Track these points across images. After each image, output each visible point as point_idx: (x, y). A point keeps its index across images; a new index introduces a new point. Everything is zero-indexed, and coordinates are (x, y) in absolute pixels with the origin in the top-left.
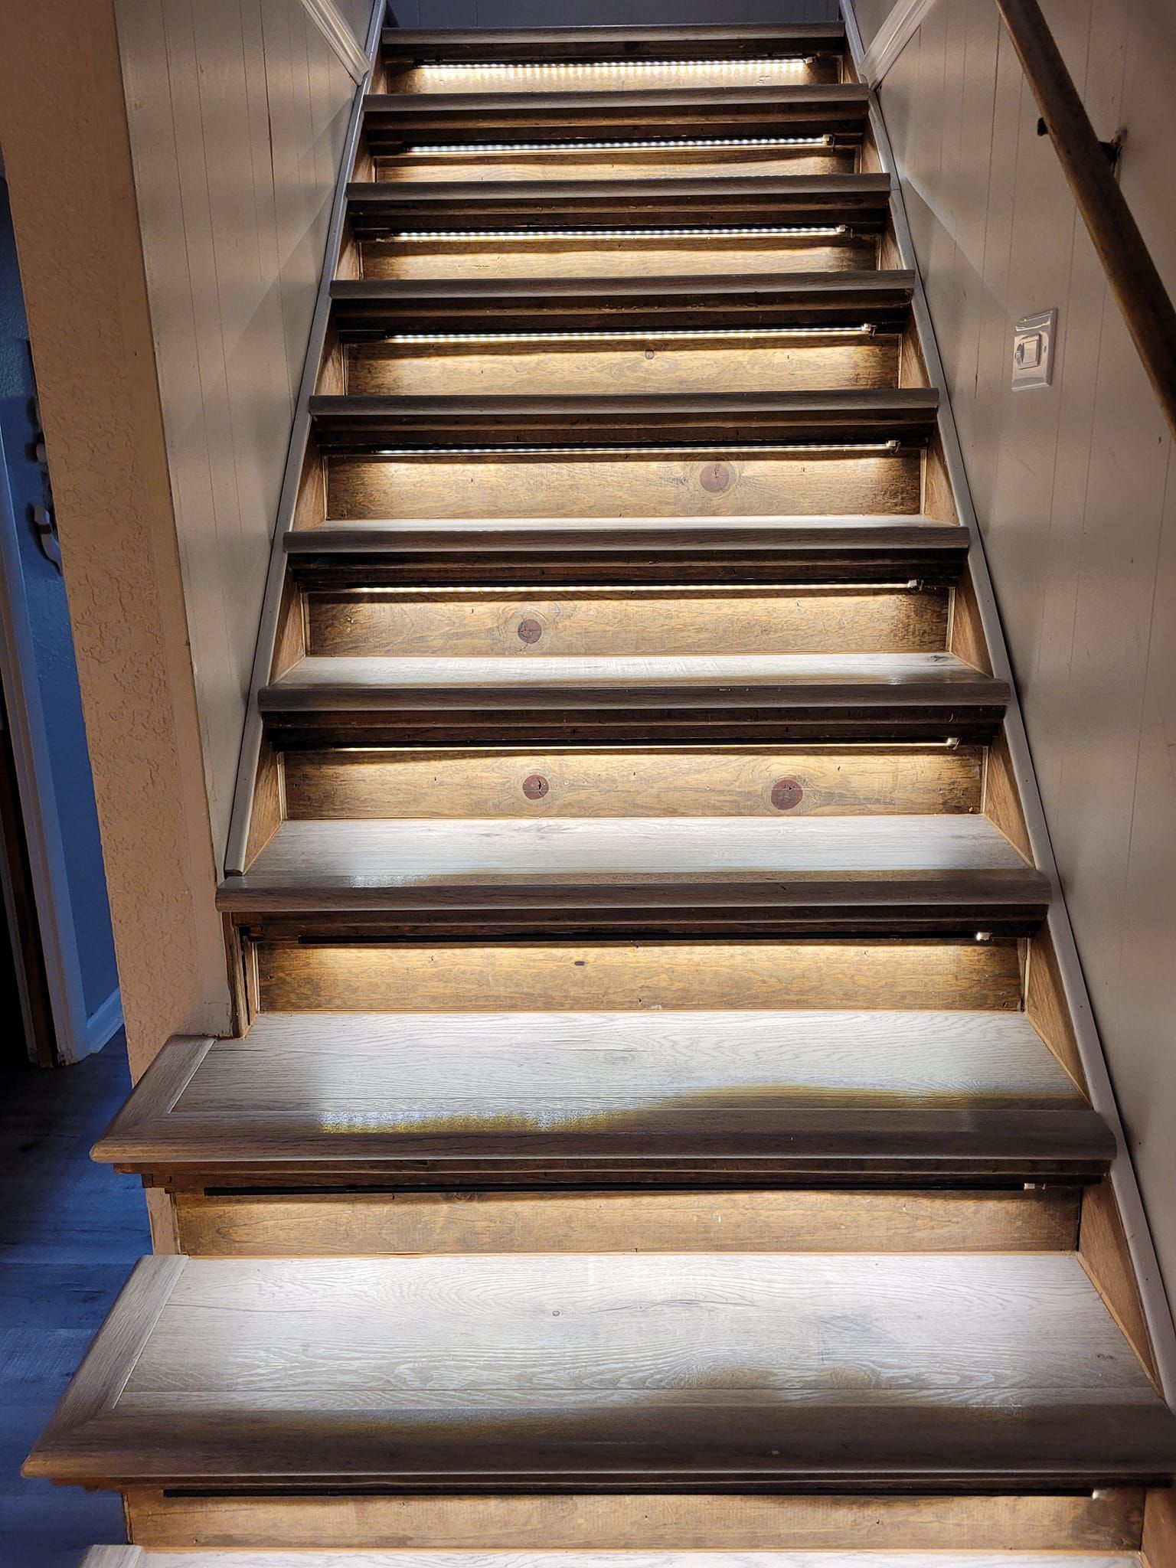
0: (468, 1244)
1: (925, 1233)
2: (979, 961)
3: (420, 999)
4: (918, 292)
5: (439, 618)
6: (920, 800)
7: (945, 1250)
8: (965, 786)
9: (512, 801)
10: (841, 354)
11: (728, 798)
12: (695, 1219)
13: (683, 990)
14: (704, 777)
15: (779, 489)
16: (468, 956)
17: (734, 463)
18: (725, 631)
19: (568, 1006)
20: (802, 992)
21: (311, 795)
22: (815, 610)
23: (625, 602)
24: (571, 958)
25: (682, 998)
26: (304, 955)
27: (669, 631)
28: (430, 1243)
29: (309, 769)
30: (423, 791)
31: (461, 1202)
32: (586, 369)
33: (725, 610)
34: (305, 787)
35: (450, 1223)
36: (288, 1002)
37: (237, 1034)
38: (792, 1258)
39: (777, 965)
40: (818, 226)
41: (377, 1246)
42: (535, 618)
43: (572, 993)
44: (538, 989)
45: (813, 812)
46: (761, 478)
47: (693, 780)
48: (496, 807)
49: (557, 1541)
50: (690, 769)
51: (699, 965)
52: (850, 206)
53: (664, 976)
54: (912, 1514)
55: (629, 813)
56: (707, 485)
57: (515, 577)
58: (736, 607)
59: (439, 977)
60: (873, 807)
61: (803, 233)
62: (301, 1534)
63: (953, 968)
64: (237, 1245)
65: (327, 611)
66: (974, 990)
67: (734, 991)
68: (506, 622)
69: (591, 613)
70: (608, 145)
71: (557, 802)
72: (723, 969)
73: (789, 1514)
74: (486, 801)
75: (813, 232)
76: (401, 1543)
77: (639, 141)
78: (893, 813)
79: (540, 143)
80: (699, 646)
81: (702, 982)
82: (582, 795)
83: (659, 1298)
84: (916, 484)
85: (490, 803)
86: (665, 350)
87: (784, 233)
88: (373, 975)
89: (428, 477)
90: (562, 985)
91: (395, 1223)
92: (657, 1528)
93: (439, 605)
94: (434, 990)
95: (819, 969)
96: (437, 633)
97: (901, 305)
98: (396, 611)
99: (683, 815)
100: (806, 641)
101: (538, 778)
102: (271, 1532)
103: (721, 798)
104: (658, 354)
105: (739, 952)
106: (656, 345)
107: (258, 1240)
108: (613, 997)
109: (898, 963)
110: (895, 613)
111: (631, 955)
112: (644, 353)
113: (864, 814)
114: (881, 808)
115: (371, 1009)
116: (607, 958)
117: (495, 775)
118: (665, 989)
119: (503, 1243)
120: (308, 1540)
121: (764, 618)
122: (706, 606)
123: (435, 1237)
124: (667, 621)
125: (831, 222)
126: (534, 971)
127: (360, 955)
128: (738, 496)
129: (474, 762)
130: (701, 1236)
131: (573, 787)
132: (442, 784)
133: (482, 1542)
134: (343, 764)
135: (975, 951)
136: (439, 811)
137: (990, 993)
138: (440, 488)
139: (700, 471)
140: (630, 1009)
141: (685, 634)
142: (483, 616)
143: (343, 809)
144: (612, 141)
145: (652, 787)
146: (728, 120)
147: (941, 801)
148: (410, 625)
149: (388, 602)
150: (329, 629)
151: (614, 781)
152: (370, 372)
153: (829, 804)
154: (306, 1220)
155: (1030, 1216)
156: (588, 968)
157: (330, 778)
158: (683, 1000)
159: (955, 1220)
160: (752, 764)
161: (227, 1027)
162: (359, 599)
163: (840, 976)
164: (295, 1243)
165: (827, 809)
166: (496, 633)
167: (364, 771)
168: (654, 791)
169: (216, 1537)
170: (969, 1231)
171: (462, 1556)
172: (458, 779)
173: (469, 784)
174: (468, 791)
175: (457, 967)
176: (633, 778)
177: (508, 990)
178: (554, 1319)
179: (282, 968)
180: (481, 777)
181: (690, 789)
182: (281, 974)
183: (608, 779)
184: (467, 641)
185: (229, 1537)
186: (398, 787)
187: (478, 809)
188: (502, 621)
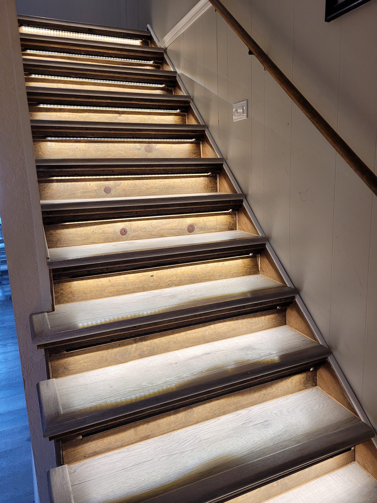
0: (142, 356)
1: (254, 327)
2: (249, 262)
3: (106, 293)
4: (191, 102)
5: (79, 187)
6: (223, 228)
7: (259, 331)
8: (233, 223)
9: (117, 236)
10: (172, 118)
11: (176, 231)
12: (201, 335)
13: (180, 280)
14: (170, 225)
15: (166, 152)
16: (120, 278)
17: (153, 144)
18: (162, 188)
19: (149, 289)
20: (209, 276)
21: (53, 240)
22: (185, 182)
23: (135, 181)
24: (149, 275)
25: (180, 282)
26: (69, 284)
27: (147, 189)
28: (131, 357)
29: (52, 232)
30: (90, 236)
31: (139, 343)
32: (101, 118)
33: (162, 183)
34: (51, 238)
35: (136, 350)
36: (65, 300)
37: (53, 310)
38: (226, 340)
39: (203, 270)
40: (158, 84)
41: (115, 362)
42: (109, 186)
43: (150, 285)
44: (141, 285)
45: (198, 233)
46: (161, 149)
47: (167, 226)
48: (112, 239)
49: (189, 424)
50: (166, 223)
51: (183, 272)
52: (167, 79)
53: (175, 277)
54: (271, 390)
55: (150, 237)
56: (146, 151)
57: (104, 173)
58: (165, 182)
59: (112, 285)
60: (212, 230)
61: (154, 85)
62: (118, 444)
63: (243, 265)
64: (71, 371)
65: (42, 186)
66: (248, 270)
67: (193, 278)
68: (100, 187)
69: (125, 184)
70: (91, 56)
71: (130, 236)
72: (190, 272)
73: (244, 398)
74: (109, 237)
75: (156, 86)
76: (147, 437)
77: (100, 56)
78: (217, 232)
79: (70, 53)
80: (156, 193)
81: (185, 277)
82: (137, 233)
83: (200, 355)
84: (200, 151)
85: (110, 238)
86: (124, 114)
87: (149, 85)
88: (91, 288)
89: (62, 147)
90: (147, 283)
91: (120, 353)
92: (214, 412)
93: (79, 183)
94: (110, 290)
95: (213, 269)
96: (79, 192)
97: (188, 105)
98: (65, 185)
99: (165, 237)
100: (183, 190)
101: (124, 229)
102: (109, 446)
103: (175, 231)
104: (123, 115)
105: (193, 267)
106: (121, 112)
107: (78, 368)
108: (161, 285)
109: (231, 265)
110: (205, 182)
111: (166, 272)
112: (118, 114)
113: (210, 232)
114: (214, 230)
115: (91, 299)
116: (159, 273)
117: (112, 229)
118: (175, 280)
119: (152, 353)
120: (120, 445)
121: (172, 185)
122: (157, 181)
123: (132, 355)
124: (147, 186)
125: (162, 83)
126: (139, 280)
127: (87, 282)
128: (155, 154)
129: (105, 225)
130: (203, 339)
131: (134, 231)
132: (95, 233)
133: (169, 430)
134: (63, 229)
135: (248, 260)
136: (95, 241)
137: (252, 270)
138: (67, 150)
139: (144, 146)
140: (166, 287)
141: (152, 190)
142: (93, 186)
143: (64, 244)
144: (92, 55)
145: (156, 229)
146: (126, 53)
147: (228, 227)
148: (70, 189)
149: (63, 182)
150: (43, 191)
151: (146, 228)
152: (31, 116)
153: (201, 230)
154: (93, 358)
155: (276, 318)
156: (154, 277)
157: (59, 234)
158: (180, 283)
159: (260, 322)
160: (182, 221)
161: (50, 308)
162: (53, 181)
163: (218, 271)
164: (90, 366)
165: (201, 232)
166: (98, 191)
167: (70, 231)
168: (157, 230)
169: (91, 453)
170: (263, 325)
171: (165, 436)
172: (100, 231)
173: (104, 232)
174: (104, 235)
175: (117, 282)
176: (151, 227)
177: (132, 287)
178: (176, 365)
179: (62, 289)
180: (107, 230)
181: (166, 229)
182: (62, 292)
183: (144, 228)
184: (88, 194)
185: (95, 452)
186: (82, 235)
187: (107, 240)
188: (99, 187)
